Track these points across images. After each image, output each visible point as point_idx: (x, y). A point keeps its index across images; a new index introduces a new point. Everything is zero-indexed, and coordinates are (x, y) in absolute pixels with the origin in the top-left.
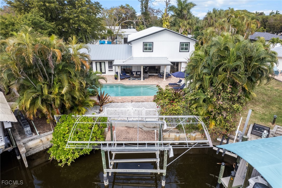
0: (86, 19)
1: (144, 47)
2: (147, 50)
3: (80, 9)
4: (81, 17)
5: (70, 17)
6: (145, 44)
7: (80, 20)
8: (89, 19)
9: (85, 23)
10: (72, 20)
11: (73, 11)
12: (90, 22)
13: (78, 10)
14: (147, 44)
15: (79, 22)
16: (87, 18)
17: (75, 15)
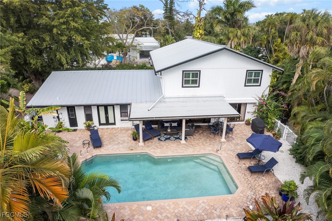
0: (81, 27)
1: (184, 79)
2: (189, 83)
3: (69, 10)
4: (73, 24)
5: (53, 23)
6: (185, 74)
7: (71, 29)
8: (88, 28)
9: (81, 34)
10: (57, 28)
11: (58, 13)
12: (89, 31)
13: (67, 12)
14: (190, 73)
15: (70, 32)
16: (84, 25)
17: (61, 20)
